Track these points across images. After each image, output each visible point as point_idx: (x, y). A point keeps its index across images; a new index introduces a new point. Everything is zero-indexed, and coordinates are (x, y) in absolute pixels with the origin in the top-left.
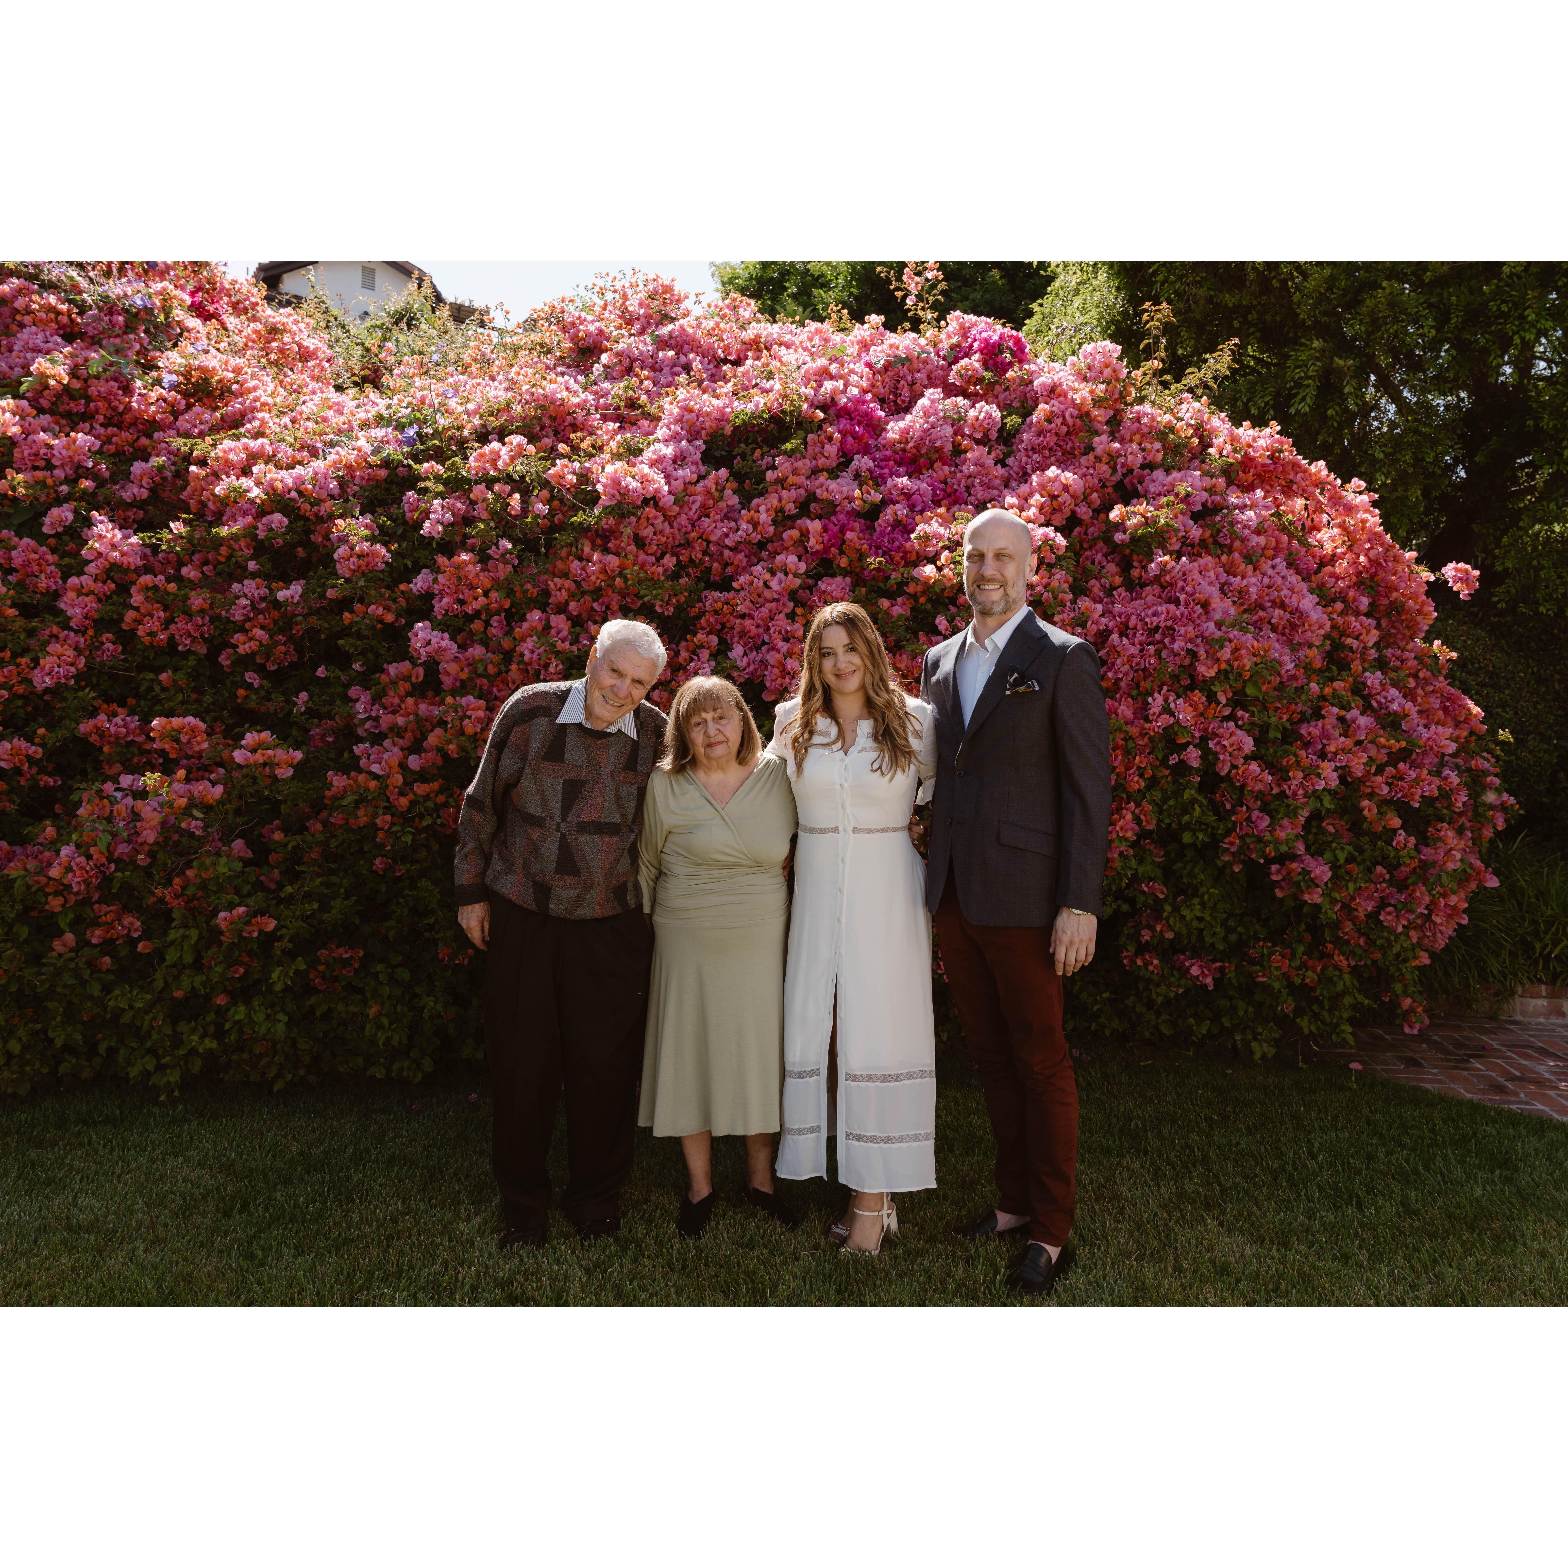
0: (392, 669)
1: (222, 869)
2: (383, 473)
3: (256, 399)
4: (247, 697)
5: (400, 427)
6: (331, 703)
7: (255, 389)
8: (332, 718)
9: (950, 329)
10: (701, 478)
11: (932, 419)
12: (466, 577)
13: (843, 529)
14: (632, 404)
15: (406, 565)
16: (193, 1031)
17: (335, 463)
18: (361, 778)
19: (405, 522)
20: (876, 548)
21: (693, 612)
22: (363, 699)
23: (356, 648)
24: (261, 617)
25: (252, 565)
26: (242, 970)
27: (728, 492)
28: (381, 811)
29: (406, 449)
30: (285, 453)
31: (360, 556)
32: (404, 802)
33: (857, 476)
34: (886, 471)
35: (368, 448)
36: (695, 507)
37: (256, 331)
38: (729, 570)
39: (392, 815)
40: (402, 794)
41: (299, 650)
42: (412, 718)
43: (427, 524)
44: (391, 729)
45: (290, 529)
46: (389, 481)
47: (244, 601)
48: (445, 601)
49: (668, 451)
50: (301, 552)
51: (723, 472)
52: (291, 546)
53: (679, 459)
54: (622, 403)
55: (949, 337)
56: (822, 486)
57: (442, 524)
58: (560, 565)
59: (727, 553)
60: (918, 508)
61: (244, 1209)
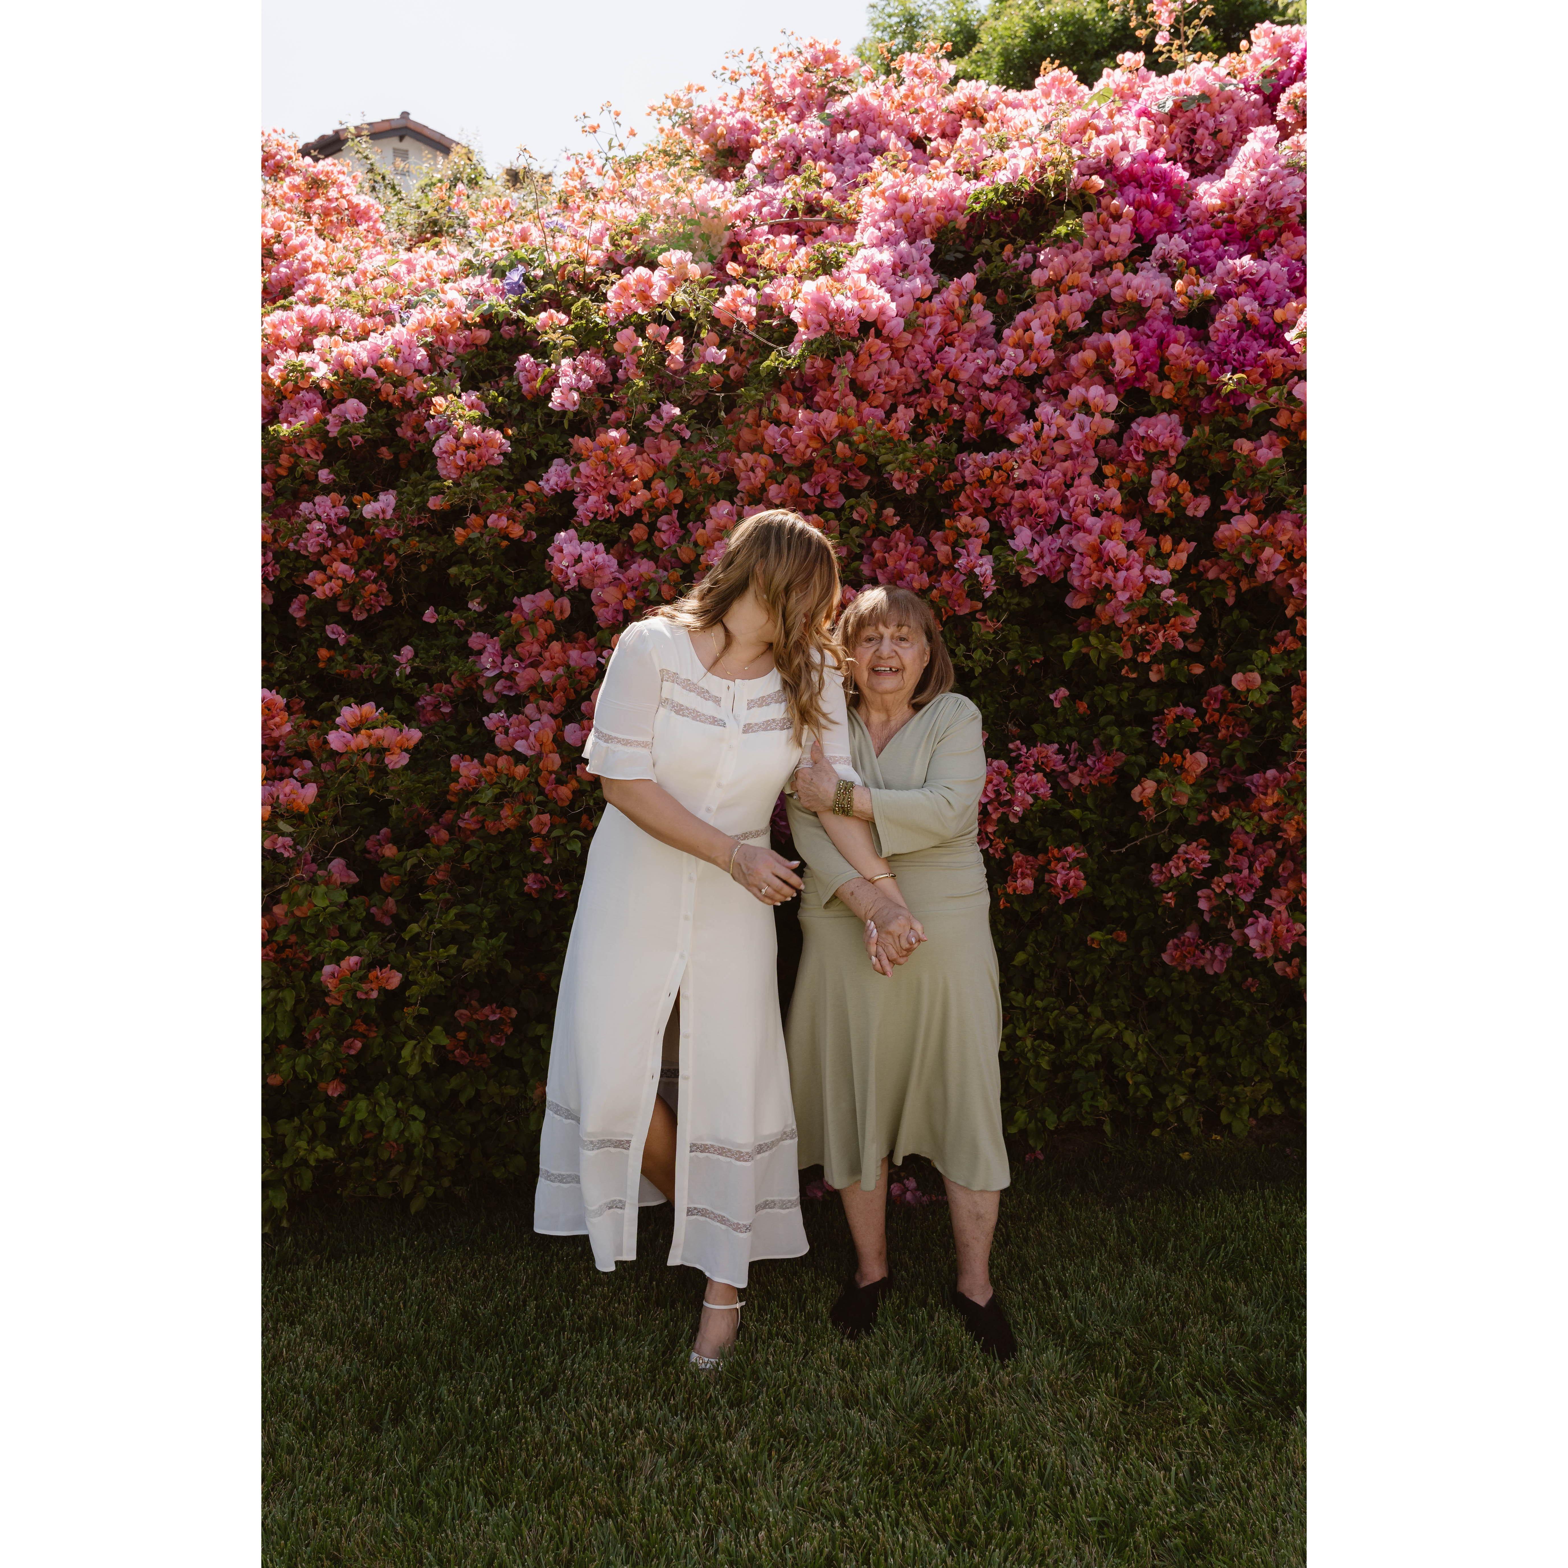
0: (527, 603)
1: (321, 903)
2: (484, 335)
3: (305, 259)
4: (331, 659)
5: (499, 272)
6: (443, 658)
7: (303, 246)
8: (448, 681)
9: (1256, 50)
10: (936, 291)
11: (1272, 168)
12: (619, 465)
13: (1163, 342)
14: (813, 208)
15: (529, 457)
16: (299, 1131)
17: (420, 324)
18: (502, 762)
19: (522, 398)
20: (1223, 363)
21: (947, 486)
22: (489, 648)
23: (474, 577)
24: (341, 546)
25: (324, 475)
26: (358, 1045)
27: (977, 308)
28: (535, 809)
29: (513, 298)
30: (352, 322)
31: (470, 447)
32: (565, 792)
33: (1164, 266)
34: (1209, 253)
35: (461, 302)
36: (933, 333)
37: (294, 187)
38: (991, 420)
39: (552, 813)
40: (560, 782)
41: (394, 590)
42: (561, 670)
43: (556, 394)
44: (532, 688)
45: (370, 421)
46: (492, 346)
47: (317, 526)
48: (592, 498)
49: (885, 256)
50: (385, 453)
51: (969, 279)
52: (373, 445)
53: (901, 268)
54: (800, 206)
55: (1257, 61)
56: (1118, 283)
57: (578, 389)
58: (746, 435)
59: (985, 396)
60: (1272, 301)
61: (398, 1418)
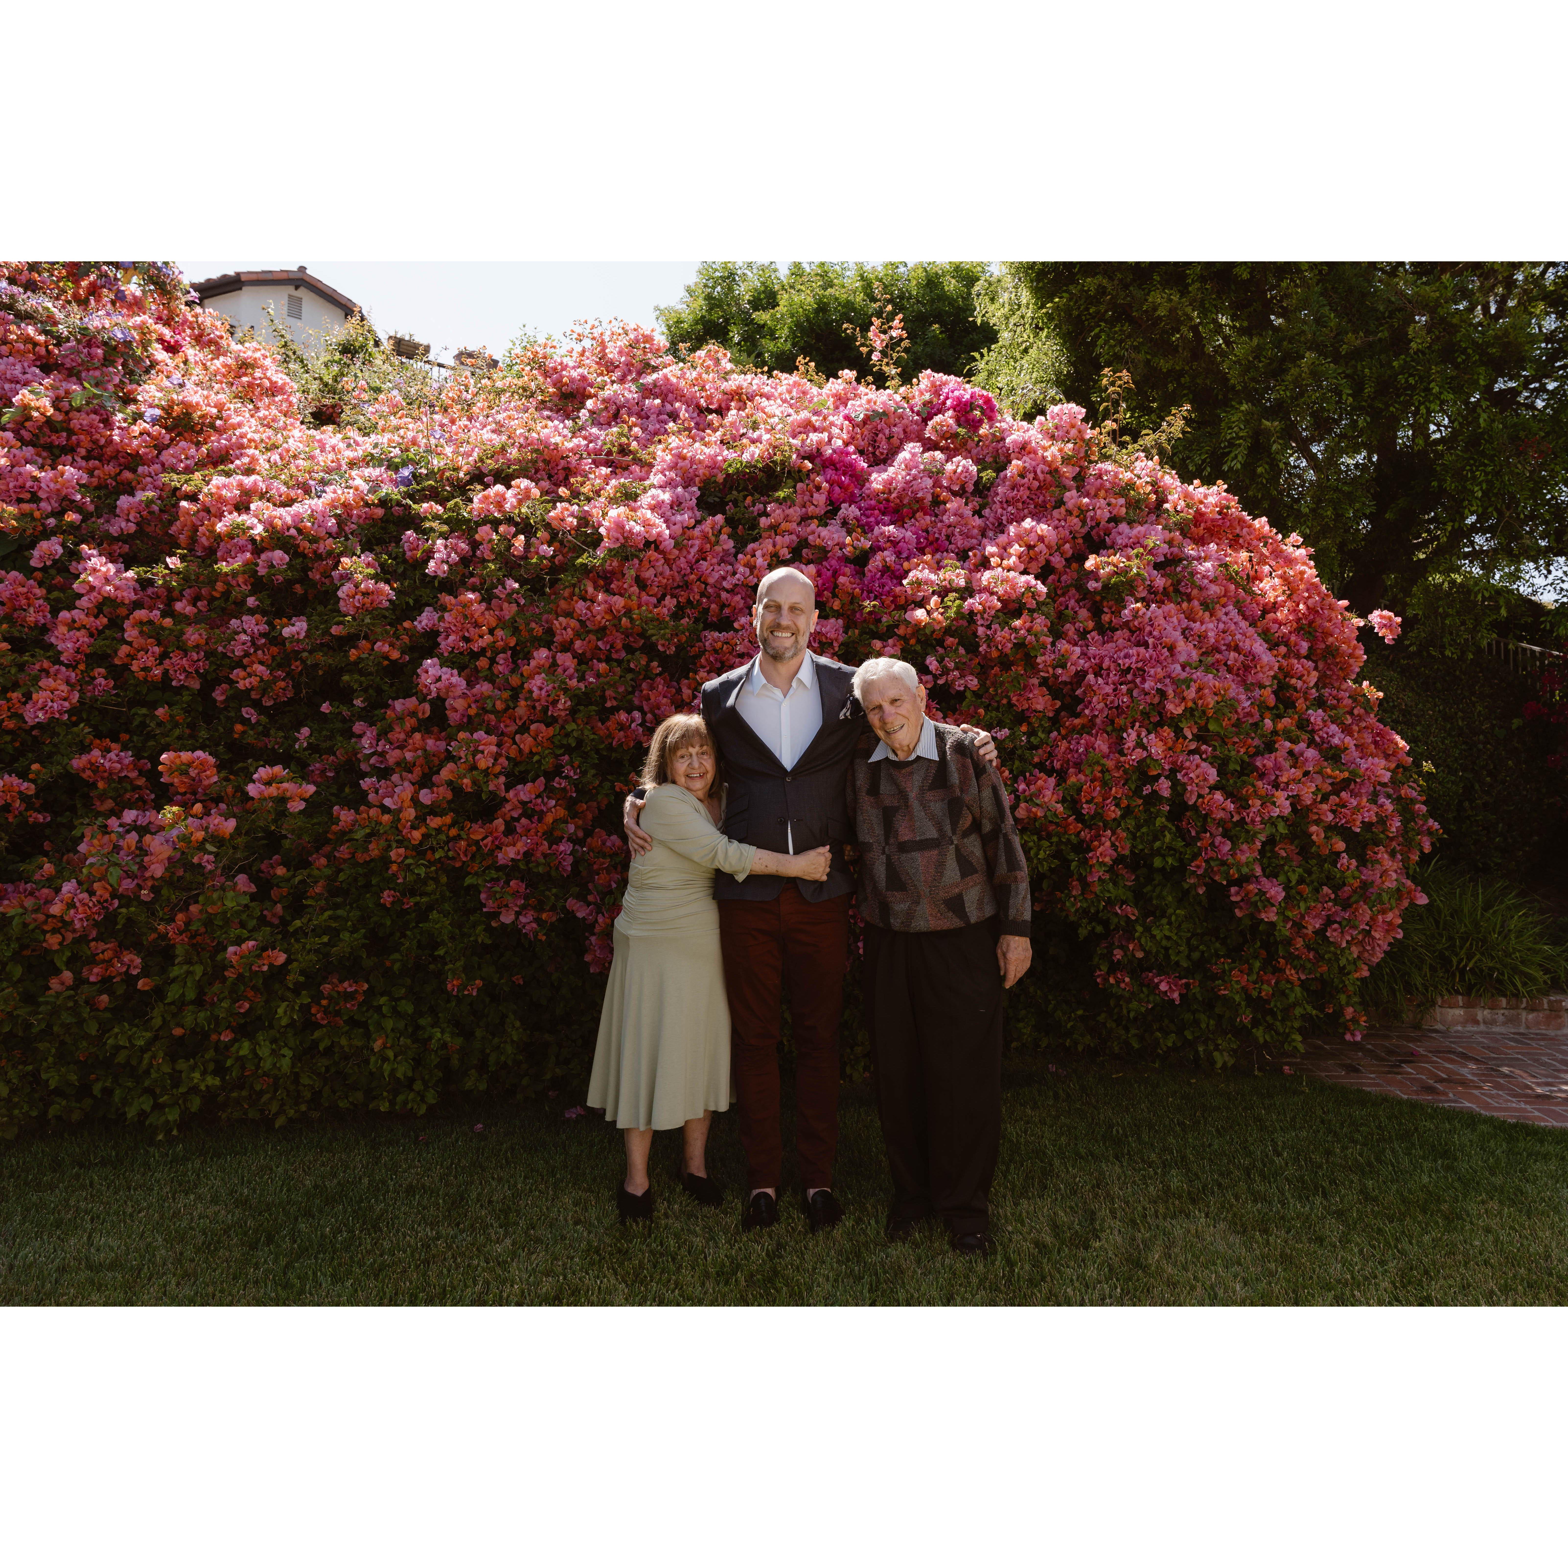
0: (399, 705)
1: (230, 904)
2: (380, 512)
3: (243, 436)
4: (244, 732)
5: (393, 467)
6: (331, 738)
7: (240, 425)
8: (334, 754)
9: (922, 386)
10: (698, 522)
11: (914, 472)
12: (472, 616)
13: (836, 574)
14: (624, 450)
15: (407, 603)
16: (193, 1069)
17: (333, 500)
18: (373, 812)
19: (405, 561)
20: (869, 592)
21: (694, 651)
22: (368, 733)
23: (361, 684)
24: (260, 652)
25: (251, 601)
26: (247, 1005)
27: (724, 537)
28: (394, 845)
29: (403, 489)
30: (278, 489)
31: (366, 594)
32: (417, 835)
33: (845, 523)
34: (872, 519)
35: (364, 487)
36: (693, 551)
37: (225, 365)
38: (727, 611)
39: (406, 848)
40: (413, 827)
41: (297, 687)
42: (420, 752)
43: (432, 564)
44: (398, 764)
45: (290, 565)
46: (385, 520)
47: (244, 637)
48: (452, 638)
49: (666, 496)
50: (298, 589)
51: (719, 518)
52: (290, 583)
53: (677, 504)
54: (615, 449)
55: (922, 394)
56: (813, 532)
57: (447, 562)
58: (563, 604)
59: (724, 595)
60: (904, 555)
61: (270, 1240)
